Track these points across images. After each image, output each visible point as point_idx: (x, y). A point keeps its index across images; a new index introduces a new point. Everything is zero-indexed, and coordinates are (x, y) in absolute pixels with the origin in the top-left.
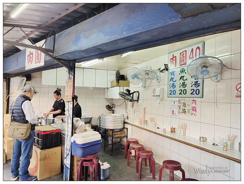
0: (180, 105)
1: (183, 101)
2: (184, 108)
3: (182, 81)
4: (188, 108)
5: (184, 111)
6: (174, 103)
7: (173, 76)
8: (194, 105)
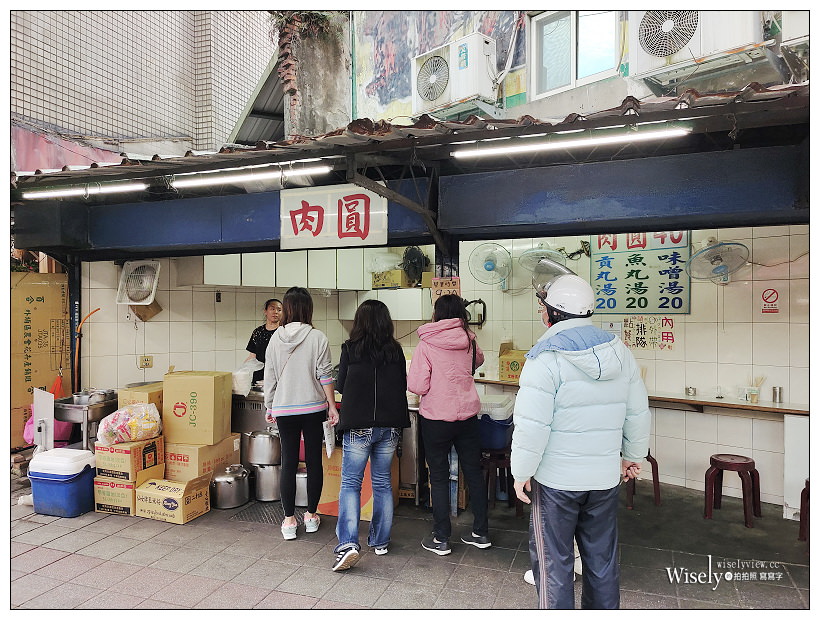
0: (628, 329)
1: (635, 322)
2: (640, 336)
3: (633, 280)
4: (653, 335)
5: (641, 342)
6: (612, 325)
7: (605, 269)
8: (667, 328)
